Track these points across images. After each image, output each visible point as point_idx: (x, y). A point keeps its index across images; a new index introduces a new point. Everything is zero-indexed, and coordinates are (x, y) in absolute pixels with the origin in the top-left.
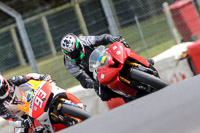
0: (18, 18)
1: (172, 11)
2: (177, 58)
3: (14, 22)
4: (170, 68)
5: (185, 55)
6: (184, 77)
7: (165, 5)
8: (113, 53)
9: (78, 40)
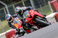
0: (6, 5)
1: (51, 3)
2: (52, 17)
3: (5, 6)
4: (50, 20)
5: (54, 16)
6: (54, 23)
7: (49, 2)
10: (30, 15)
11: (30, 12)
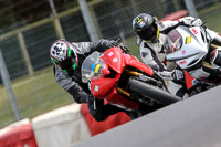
8: (108, 60)
9: (71, 48)
10: (110, 69)
11: (106, 56)
